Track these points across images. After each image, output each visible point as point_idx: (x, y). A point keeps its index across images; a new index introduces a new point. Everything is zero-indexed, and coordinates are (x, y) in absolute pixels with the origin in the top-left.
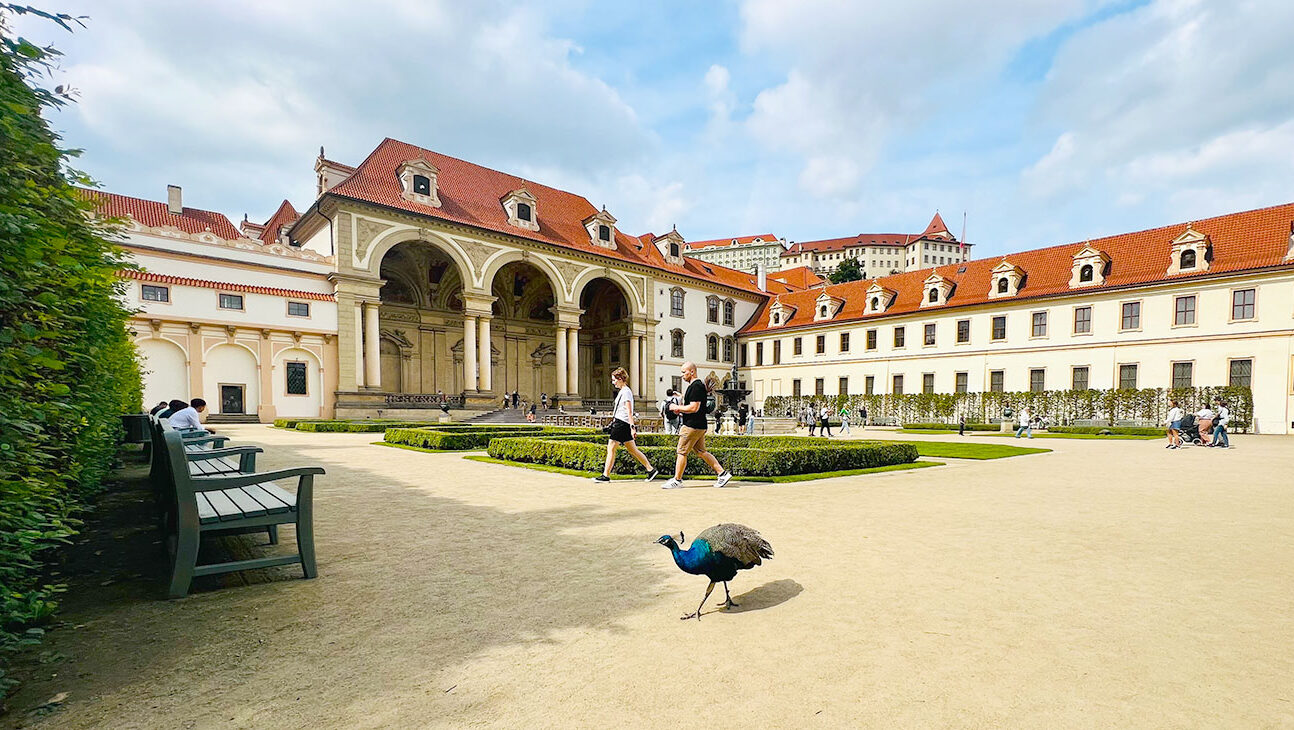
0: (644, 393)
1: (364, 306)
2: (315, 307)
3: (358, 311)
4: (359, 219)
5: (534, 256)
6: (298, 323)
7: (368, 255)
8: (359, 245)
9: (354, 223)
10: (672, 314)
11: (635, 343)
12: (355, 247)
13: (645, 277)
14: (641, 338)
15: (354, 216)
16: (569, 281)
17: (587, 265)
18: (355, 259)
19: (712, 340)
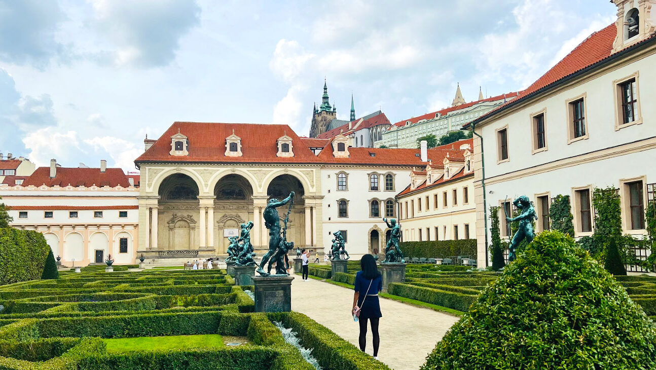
0: (315, 243)
1: (151, 209)
2: (130, 212)
3: (148, 212)
4: (149, 169)
5: (238, 170)
6: (123, 221)
7: (153, 185)
8: (149, 181)
9: (147, 171)
10: (338, 190)
11: (308, 212)
12: (147, 182)
13: (314, 170)
14: (312, 208)
15: (147, 168)
16: (260, 180)
17: (272, 169)
18: (147, 188)
19: (375, 203)
